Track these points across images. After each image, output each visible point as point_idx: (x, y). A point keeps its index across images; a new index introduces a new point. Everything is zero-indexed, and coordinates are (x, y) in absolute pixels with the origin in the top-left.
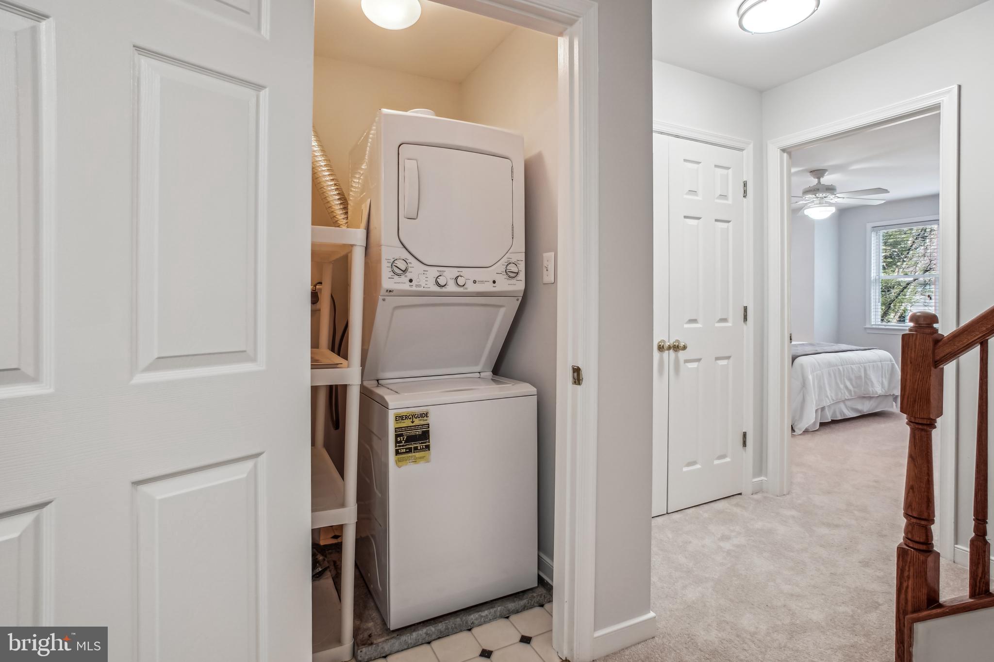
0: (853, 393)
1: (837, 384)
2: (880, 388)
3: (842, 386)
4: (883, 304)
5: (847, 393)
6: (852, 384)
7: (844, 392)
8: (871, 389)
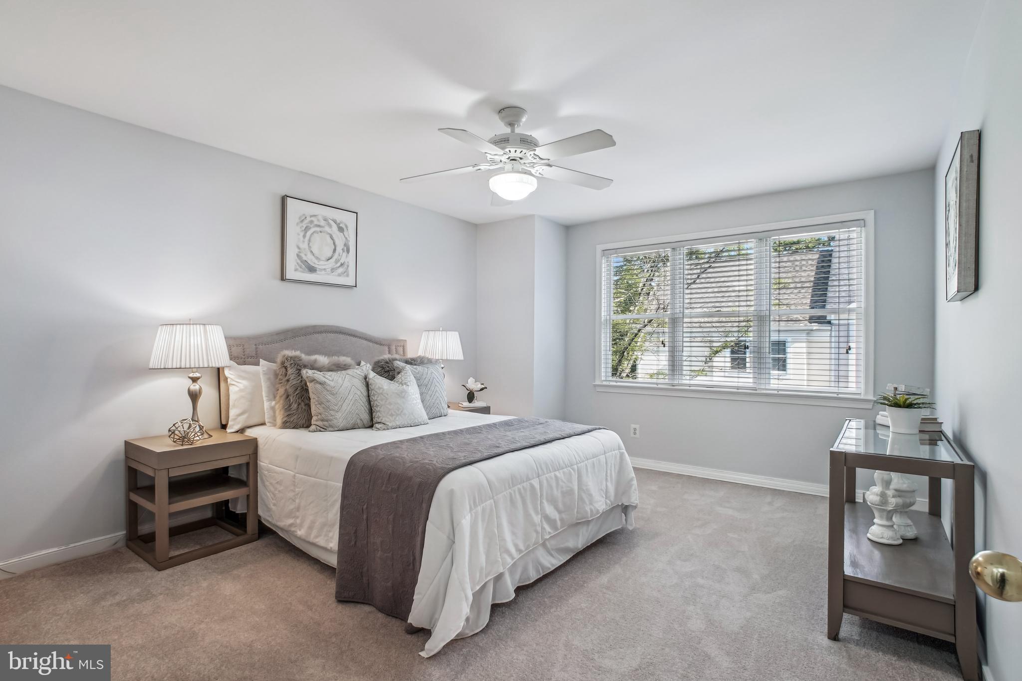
0: (559, 523)
1: (527, 516)
2: (603, 500)
3: (537, 519)
4: (615, 353)
5: (548, 528)
6: (557, 508)
7: (543, 528)
8: (588, 509)
